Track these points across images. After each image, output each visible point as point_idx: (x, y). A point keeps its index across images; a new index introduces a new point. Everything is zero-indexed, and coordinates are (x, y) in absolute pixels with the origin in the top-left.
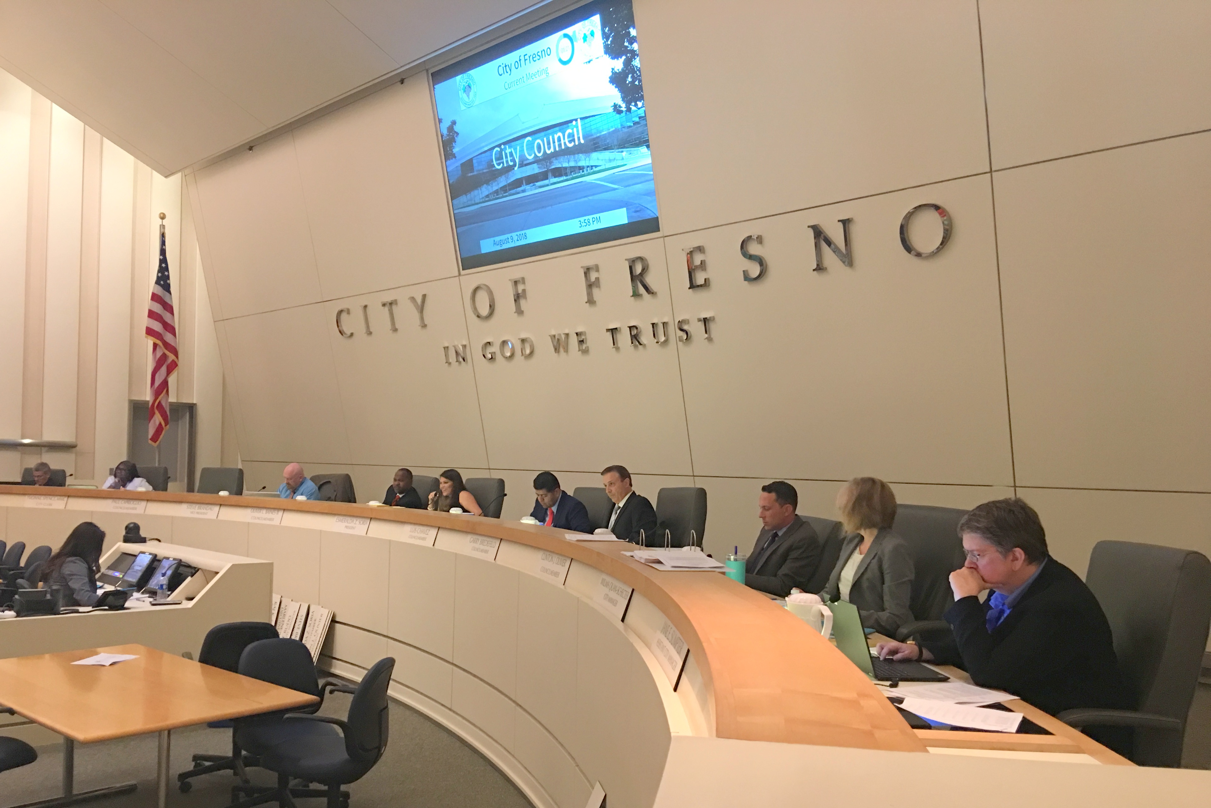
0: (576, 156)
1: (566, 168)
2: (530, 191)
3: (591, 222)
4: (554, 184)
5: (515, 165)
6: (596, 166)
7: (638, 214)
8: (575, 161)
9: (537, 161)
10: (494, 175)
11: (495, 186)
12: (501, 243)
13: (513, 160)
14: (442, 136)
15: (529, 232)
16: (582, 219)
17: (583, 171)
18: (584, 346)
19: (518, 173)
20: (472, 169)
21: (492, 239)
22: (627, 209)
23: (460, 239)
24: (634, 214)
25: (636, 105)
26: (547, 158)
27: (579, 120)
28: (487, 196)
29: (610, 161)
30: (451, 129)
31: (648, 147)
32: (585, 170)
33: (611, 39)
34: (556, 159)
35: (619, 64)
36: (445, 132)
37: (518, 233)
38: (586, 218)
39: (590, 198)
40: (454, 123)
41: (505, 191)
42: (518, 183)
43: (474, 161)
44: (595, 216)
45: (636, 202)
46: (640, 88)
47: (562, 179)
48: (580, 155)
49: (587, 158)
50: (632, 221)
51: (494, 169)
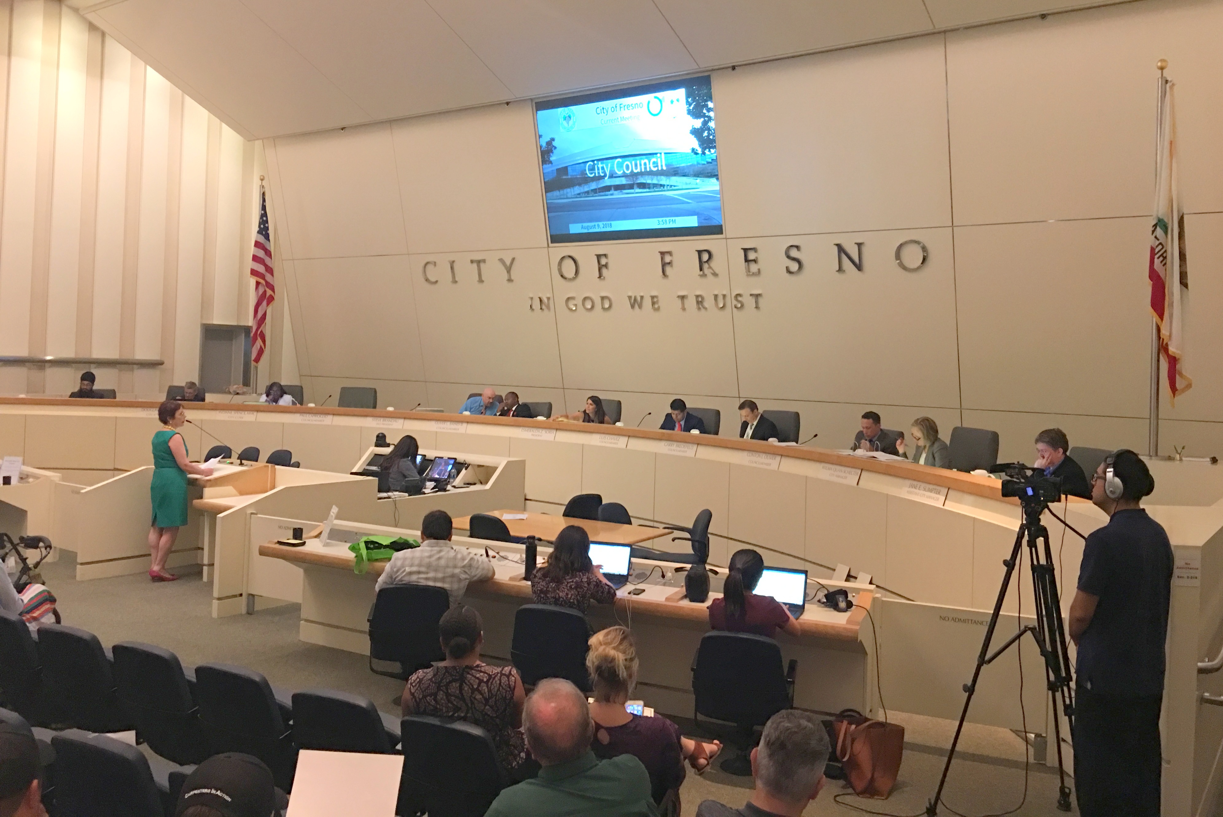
0: (659, 177)
1: (649, 184)
2: (617, 195)
3: (668, 222)
4: (637, 193)
5: (605, 176)
6: (675, 186)
7: (706, 221)
8: (658, 180)
9: (624, 175)
10: (586, 180)
11: (586, 188)
12: (587, 228)
13: (605, 172)
14: (541, 147)
15: (613, 223)
16: (660, 219)
18: (656, 306)
19: (607, 182)
20: (567, 174)
21: (580, 225)
22: (698, 217)
23: (551, 222)
24: (703, 221)
25: (710, 151)
26: (633, 175)
27: (663, 154)
28: (579, 194)
29: (686, 184)
30: (550, 143)
31: (718, 179)
32: (665, 187)
33: (692, 106)
34: (642, 177)
35: (698, 123)
36: (544, 145)
37: (604, 223)
38: (664, 219)
39: (668, 206)
40: (553, 139)
41: (596, 193)
42: (608, 188)
43: (569, 169)
44: (671, 218)
45: (705, 213)
46: (714, 141)
47: (645, 190)
48: (662, 177)
49: (668, 180)
50: (700, 225)
51: (586, 176)
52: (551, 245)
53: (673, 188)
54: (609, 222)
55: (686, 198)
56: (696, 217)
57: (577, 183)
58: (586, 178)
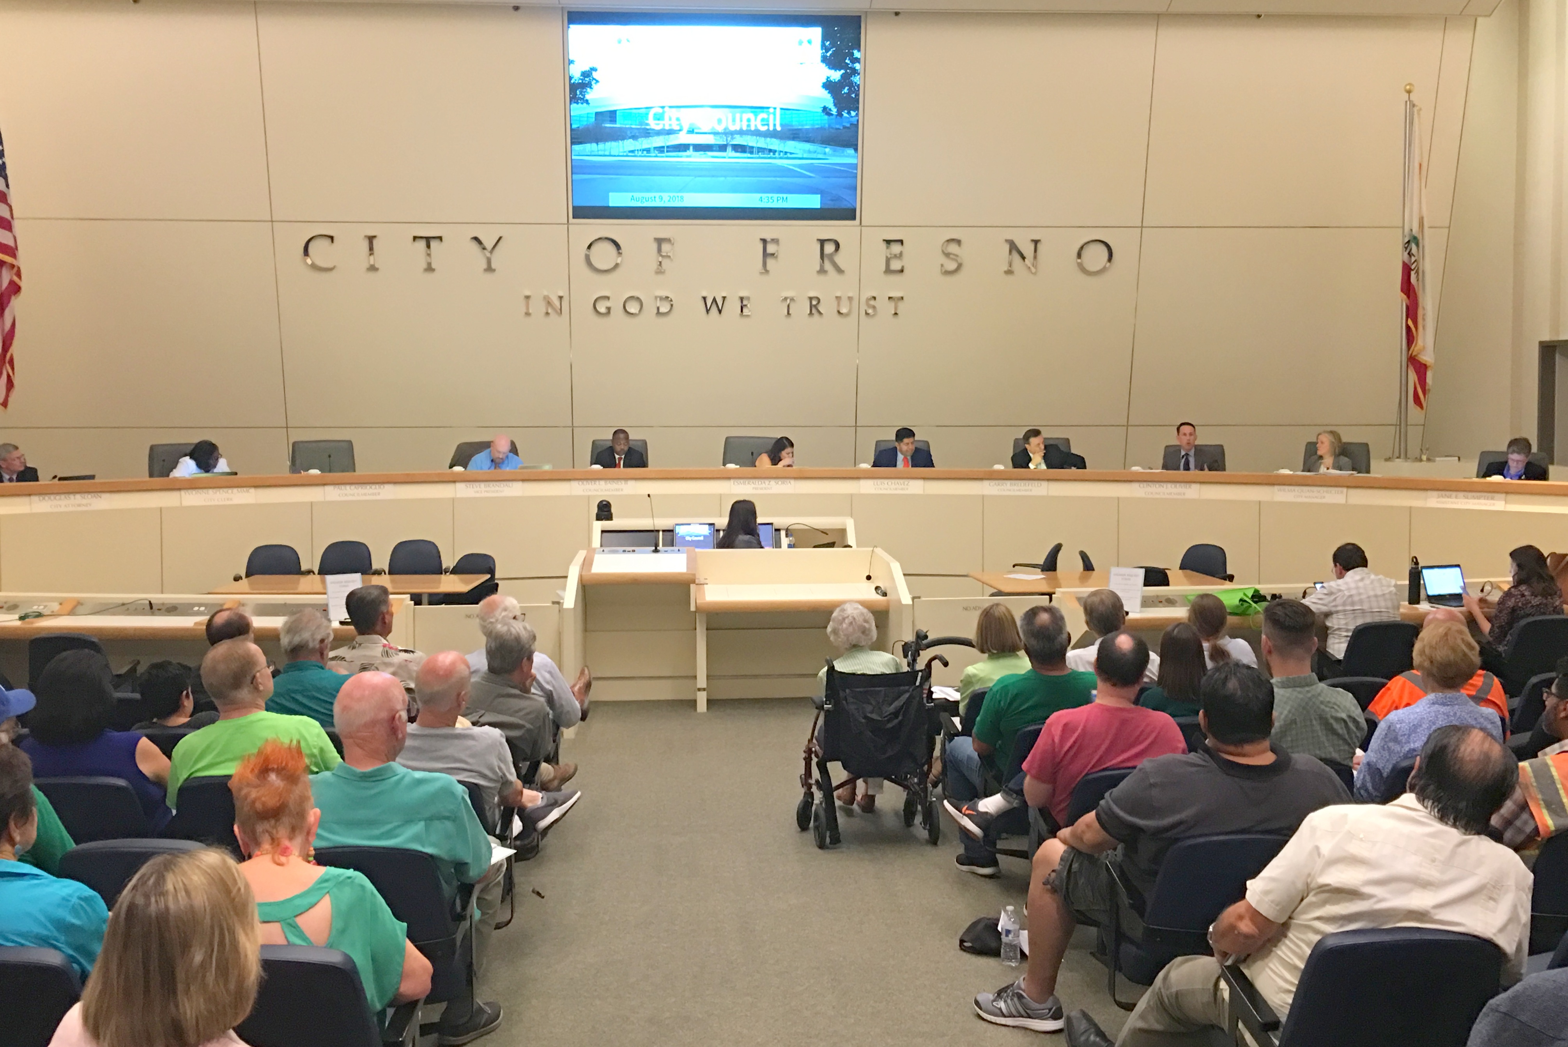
0: (768, 139)
1: (753, 147)
2: (698, 158)
3: (776, 200)
5: (680, 130)
6: (791, 153)
7: (833, 202)
8: (767, 144)
9: (714, 133)
10: (647, 133)
11: (647, 144)
12: (642, 200)
13: (681, 126)
14: (571, 78)
15: (685, 195)
16: (764, 195)
17: (774, 154)
19: (682, 138)
20: (613, 120)
21: (630, 194)
23: (573, 187)
24: (829, 202)
25: (849, 113)
26: (728, 133)
27: (778, 110)
28: (632, 151)
29: (809, 152)
30: (587, 74)
31: (855, 150)
32: (777, 154)
33: (830, 52)
34: (741, 137)
35: (836, 75)
36: (576, 75)
37: (672, 194)
38: (770, 195)
39: (778, 179)
40: (594, 69)
41: (663, 152)
42: (683, 148)
43: (619, 114)
44: (781, 195)
45: (834, 192)
46: (857, 101)
47: (745, 155)
48: (774, 140)
49: (782, 144)
50: (826, 207)
51: (648, 127)
52: (571, 220)
53: (789, 155)
54: (680, 194)
55: (806, 170)
56: (819, 196)
57: (630, 135)
58: (648, 129)
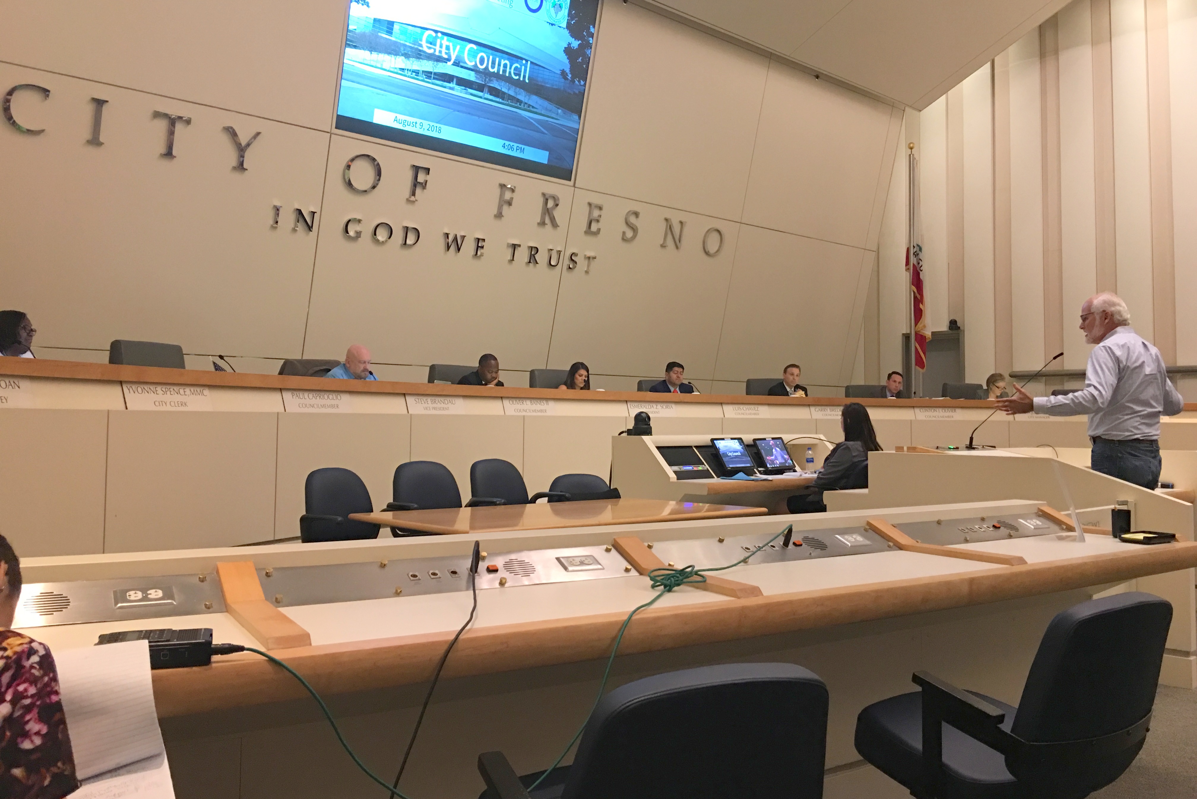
0: (518, 89)
1: (504, 93)
2: (459, 92)
3: (515, 149)
4: (488, 100)
5: (449, 60)
6: (533, 107)
7: (557, 160)
8: (515, 92)
9: (474, 69)
10: (418, 54)
11: (416, 66)
12: (404, 123)
13: (450, 56)
15: (444, 127)
16: (507, 143)
18: (479, 252)
19: (451, 69)
21: (392, 115)
22: (549, 154)
24: (554, 159)
25: (579, 82)
26: (486, 73)
27: (529, 62)
28: (403, 70)
29: (546, 109)
32: (522, 104)
33: (574, 21)
34: (497, 81)
37: (431, 123)
38: (512, 144)
42: (448, 78)
45: (558, 151)
46: (586, 72)
47: (498, 100)
48: (522, 91)
49: (528, 97)
50: (551, 163)
51: (420, 48)
52: (332, 130)
53: (531, 109)
54: (438, 125)
55: (542, 126)
56: (546, 154)
57: (403, 52)
58: (420, 51)
